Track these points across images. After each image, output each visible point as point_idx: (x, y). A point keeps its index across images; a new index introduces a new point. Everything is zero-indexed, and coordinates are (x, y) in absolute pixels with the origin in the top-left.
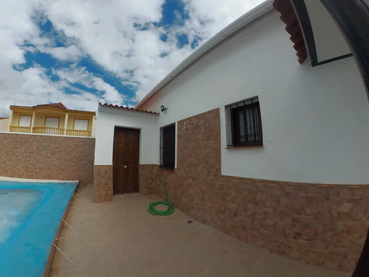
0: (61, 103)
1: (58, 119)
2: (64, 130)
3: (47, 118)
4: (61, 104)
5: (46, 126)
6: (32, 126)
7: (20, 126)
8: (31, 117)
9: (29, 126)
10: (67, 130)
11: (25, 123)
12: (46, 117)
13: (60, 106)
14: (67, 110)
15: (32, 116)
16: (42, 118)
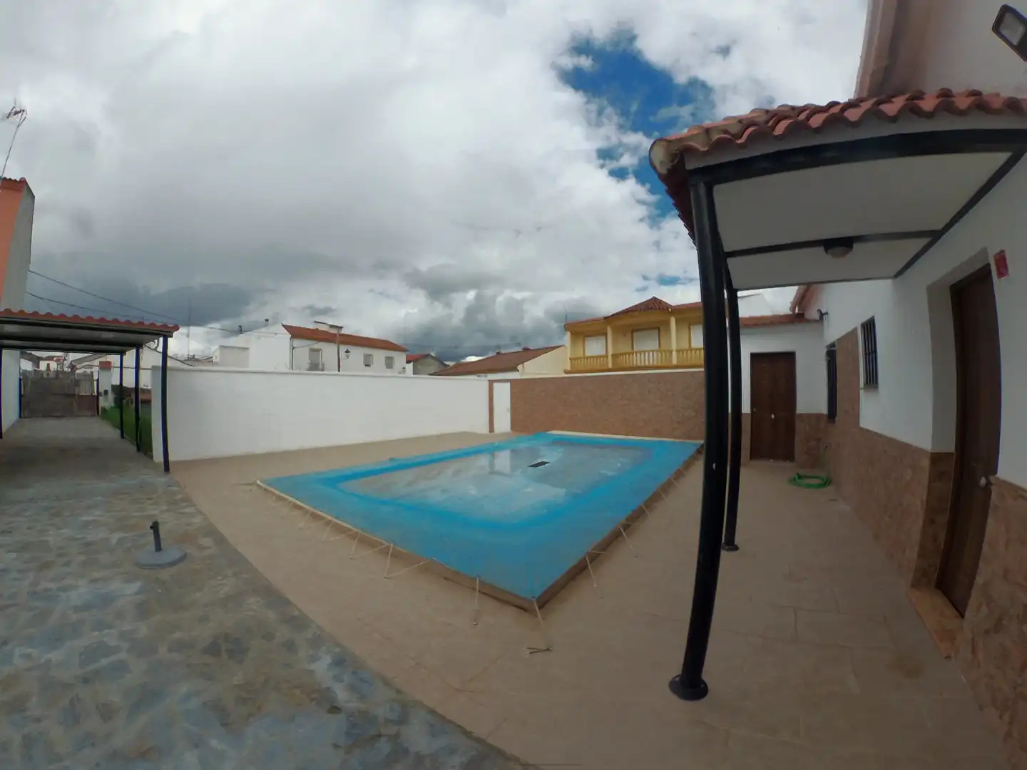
0: (654, 297)
1: (657, 331)
2: (672, 352)
3: (635, 334)
4: (655, 299)
5: (635, 349)
6: (610, 353)
7: (588, 354)
8: (604, 337)
9: (603, 353)
10: (678, 351)
11: (594, 348)
12: (632, 332)
13: (655, 305)
14: (670, 310)
15: (606, 334)
16: (625, 335)
